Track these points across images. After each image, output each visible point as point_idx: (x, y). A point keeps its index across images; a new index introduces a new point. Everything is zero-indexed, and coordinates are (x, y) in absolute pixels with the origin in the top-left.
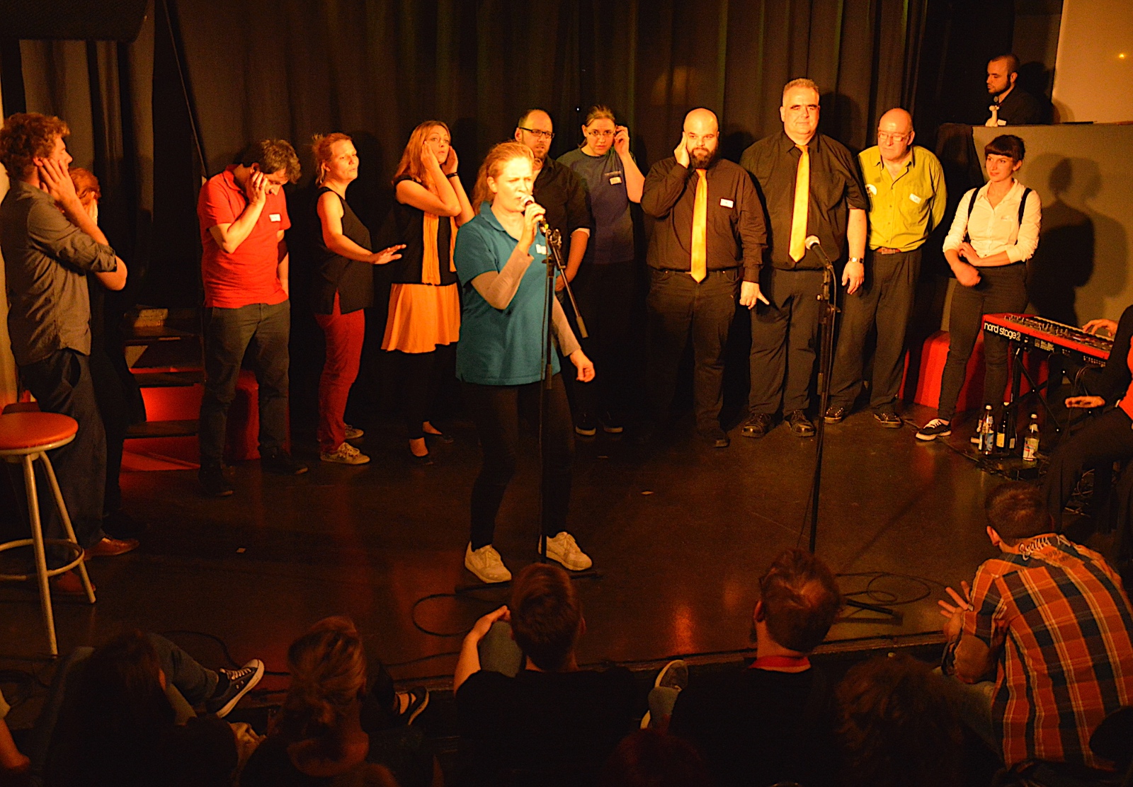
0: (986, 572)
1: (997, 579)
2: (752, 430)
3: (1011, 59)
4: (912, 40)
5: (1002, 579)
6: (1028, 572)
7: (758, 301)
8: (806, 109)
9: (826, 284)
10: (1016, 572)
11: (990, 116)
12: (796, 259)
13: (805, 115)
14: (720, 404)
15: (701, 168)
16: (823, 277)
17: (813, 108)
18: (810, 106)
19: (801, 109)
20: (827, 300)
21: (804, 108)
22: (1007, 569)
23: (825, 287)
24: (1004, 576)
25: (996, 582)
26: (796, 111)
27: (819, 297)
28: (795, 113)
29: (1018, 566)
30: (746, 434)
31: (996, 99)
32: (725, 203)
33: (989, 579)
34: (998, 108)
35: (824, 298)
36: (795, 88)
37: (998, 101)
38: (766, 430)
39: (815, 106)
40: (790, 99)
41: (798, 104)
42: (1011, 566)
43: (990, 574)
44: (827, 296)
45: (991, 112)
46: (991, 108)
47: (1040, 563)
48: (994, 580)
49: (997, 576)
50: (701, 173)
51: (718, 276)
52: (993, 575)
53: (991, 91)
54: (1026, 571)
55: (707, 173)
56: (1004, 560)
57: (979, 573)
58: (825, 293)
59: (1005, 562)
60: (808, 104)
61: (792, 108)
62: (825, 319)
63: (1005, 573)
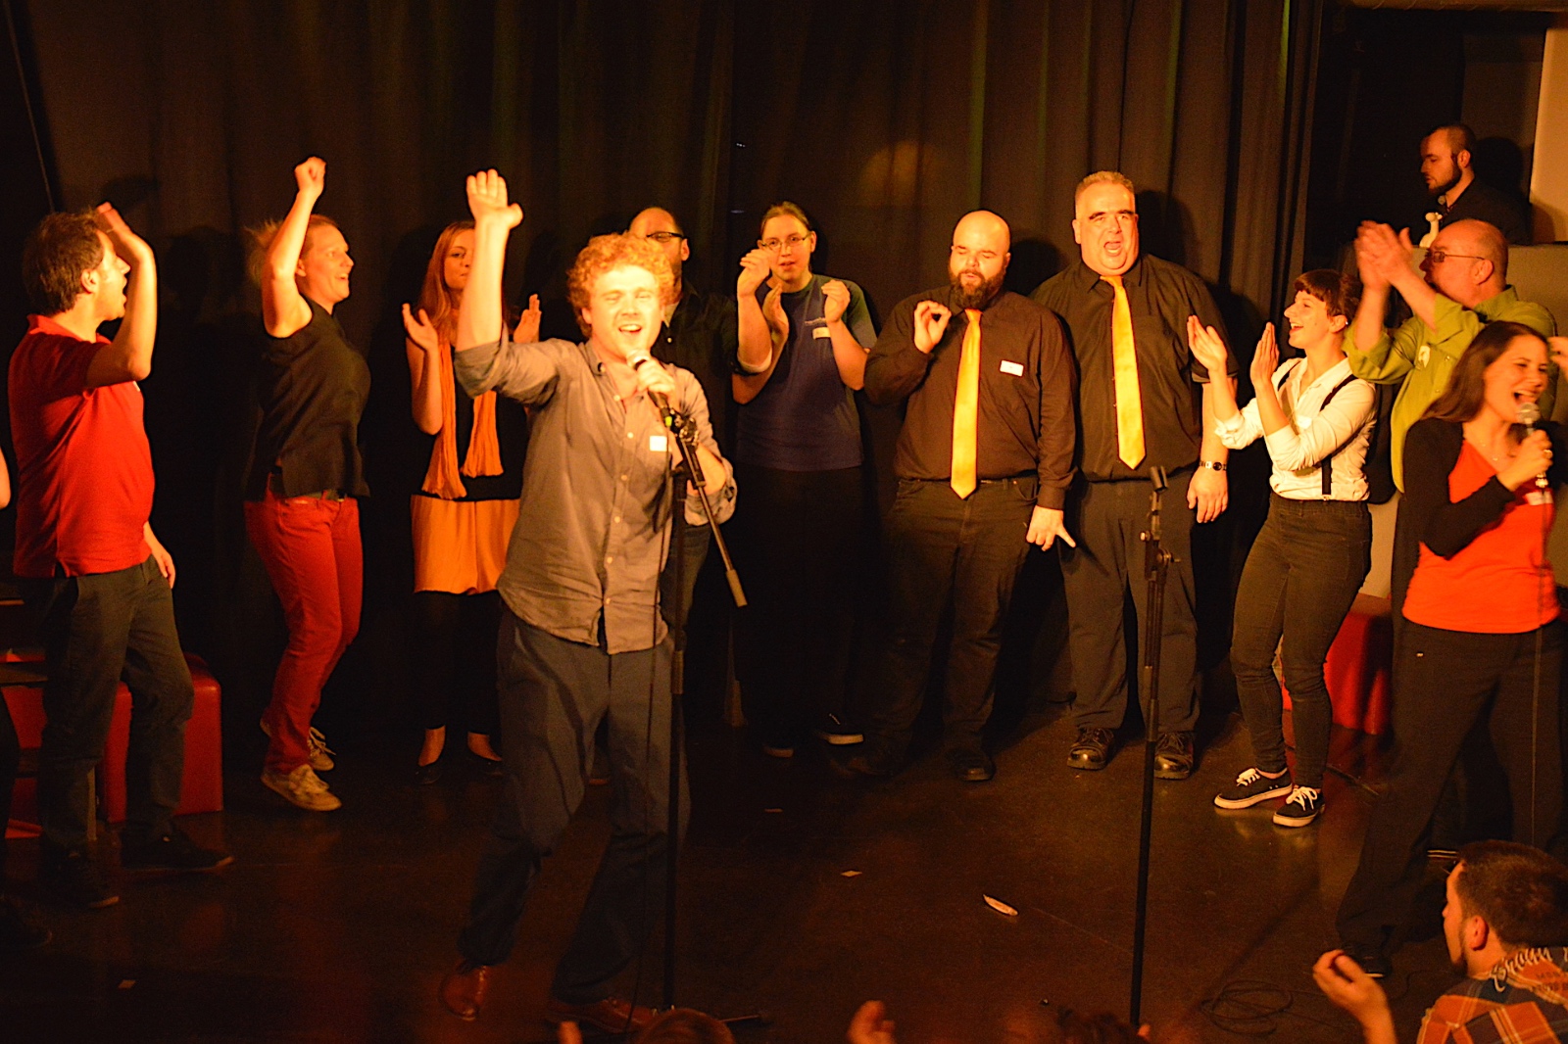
0: (1436, 1019)
1: (1457, 1030)
2: (1085, 757)
3: (1459, 133)
4: (1295, 104)
5: (1464, 1029)
6: (1508, 1012)
7: (1057, 538)
8: (1116, 218)
9: (1156, 513)
10: (1488, 1013)
11: (1428, 230)
12: (1132, 463)
13: (1115, 229)
14: (989, 707)
15: (971, 308)
16: (1151, 502)
17: (1126, 215)
18: (1121, 212)
19: (1108, 219)
20: (1157, 541)
21: (1112, 217)
22: (1472, 1011)
23: (1154, 518)
24: (1466, 1024)
25: (1455, 1036)
26: (1099, 222)
27: (1143, 536)
28: (1097, 227)
29: (1489, 1003)
30: (1077, 764)
31: (1441, 200)
32: (1007, 367)
33: (1444, 1030)
34: (1440, 217)
35: (1152, 537)
36: (1094, 187)
37: (1445, 204)
38: (1109, 756)
39: (1130, 213)
40: (1087, 206)
41: (1102, 210)
42: (1478, 1005)
43: (1444, 1022)
44: (1157, 533)
45: (1428, 224)
46: (1429, 217)
47: (1526, 996)
48: (1451, 1034)
49: (1457, 1026)
50: (973, 316)
51: (1005, 487)
52: (1450, 1024)
53: (1433, 184)
54: (1503, 1010)
55: (982, 315)
56: (1464, 995)
57: (1426, 1021)
58: (1153, 529)
59: (1466, 999)
60: (1117, 209)
61: (1091, 218)
62: (1154, 572)
63: (1469, 1018)
